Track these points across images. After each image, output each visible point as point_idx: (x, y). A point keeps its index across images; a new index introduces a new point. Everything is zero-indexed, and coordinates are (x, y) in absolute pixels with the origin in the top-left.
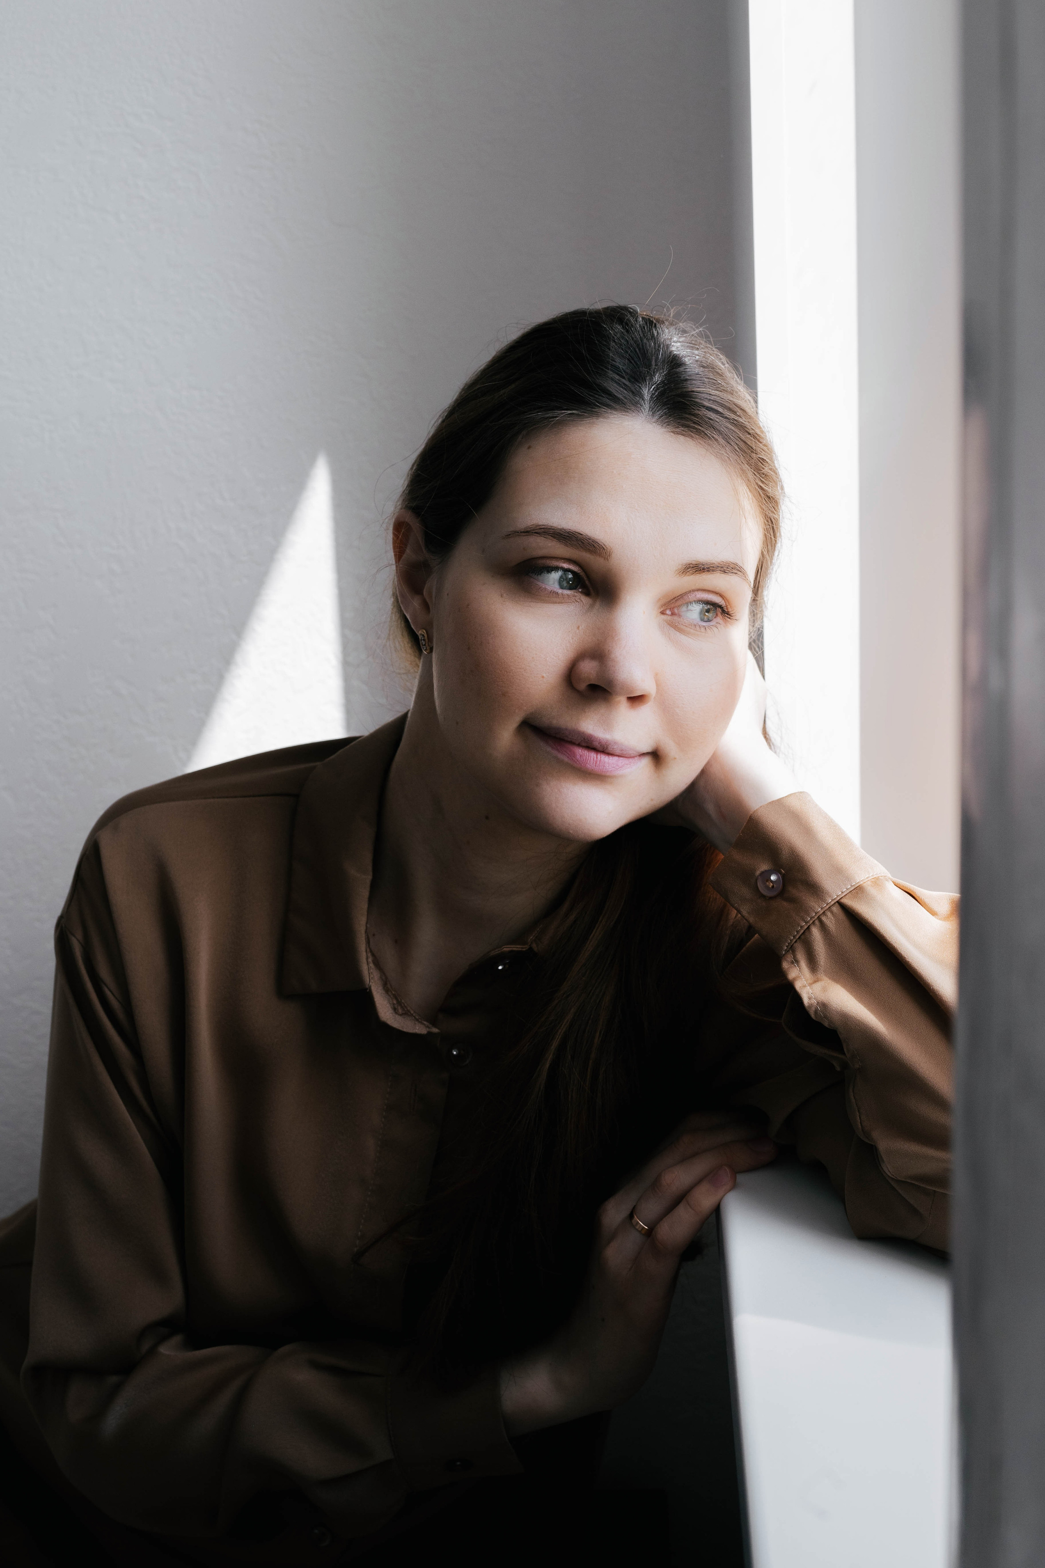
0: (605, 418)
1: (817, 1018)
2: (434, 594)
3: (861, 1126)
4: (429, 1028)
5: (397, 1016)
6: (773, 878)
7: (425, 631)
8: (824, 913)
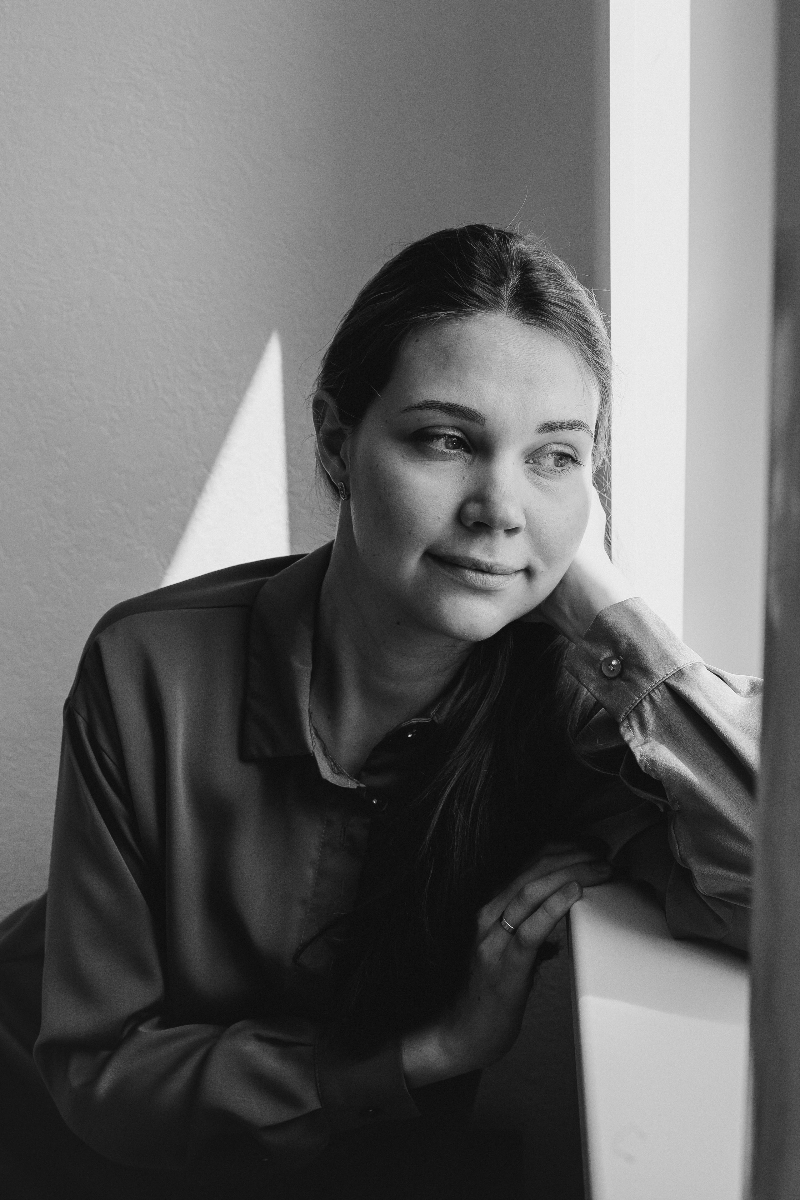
0: (474, 315)
1: (646, 771)
2: (348, 455)
3: (680, 854)
4: (358, 784)
5: (334, 775)
6: (614, 663)
7: (342, 483)
8: (653, 690)
